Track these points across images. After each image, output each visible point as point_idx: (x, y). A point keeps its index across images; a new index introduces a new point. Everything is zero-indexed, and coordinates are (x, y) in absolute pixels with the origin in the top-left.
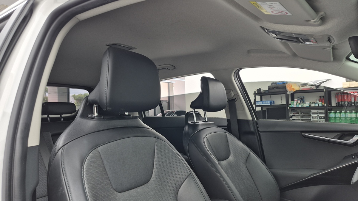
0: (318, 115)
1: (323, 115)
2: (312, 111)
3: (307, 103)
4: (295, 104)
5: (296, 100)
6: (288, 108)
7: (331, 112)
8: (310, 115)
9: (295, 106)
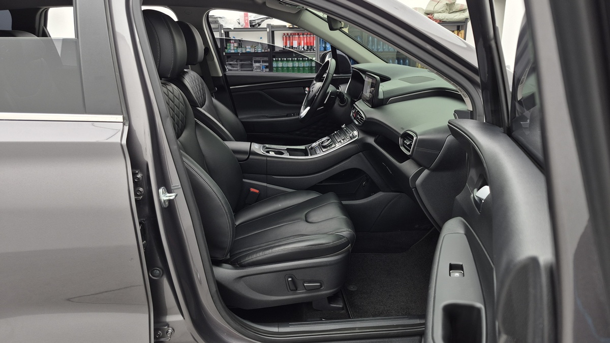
0: (261, 63)
1: (267, 64)
2: (254, 59)
3: (247, 47)
4: (232, 48)
5: (233, 43)
6: (224, 53)
7: (278, 60)
8: (252, 64)
9: (233, 51)
